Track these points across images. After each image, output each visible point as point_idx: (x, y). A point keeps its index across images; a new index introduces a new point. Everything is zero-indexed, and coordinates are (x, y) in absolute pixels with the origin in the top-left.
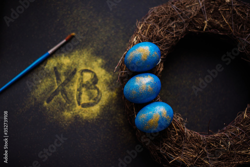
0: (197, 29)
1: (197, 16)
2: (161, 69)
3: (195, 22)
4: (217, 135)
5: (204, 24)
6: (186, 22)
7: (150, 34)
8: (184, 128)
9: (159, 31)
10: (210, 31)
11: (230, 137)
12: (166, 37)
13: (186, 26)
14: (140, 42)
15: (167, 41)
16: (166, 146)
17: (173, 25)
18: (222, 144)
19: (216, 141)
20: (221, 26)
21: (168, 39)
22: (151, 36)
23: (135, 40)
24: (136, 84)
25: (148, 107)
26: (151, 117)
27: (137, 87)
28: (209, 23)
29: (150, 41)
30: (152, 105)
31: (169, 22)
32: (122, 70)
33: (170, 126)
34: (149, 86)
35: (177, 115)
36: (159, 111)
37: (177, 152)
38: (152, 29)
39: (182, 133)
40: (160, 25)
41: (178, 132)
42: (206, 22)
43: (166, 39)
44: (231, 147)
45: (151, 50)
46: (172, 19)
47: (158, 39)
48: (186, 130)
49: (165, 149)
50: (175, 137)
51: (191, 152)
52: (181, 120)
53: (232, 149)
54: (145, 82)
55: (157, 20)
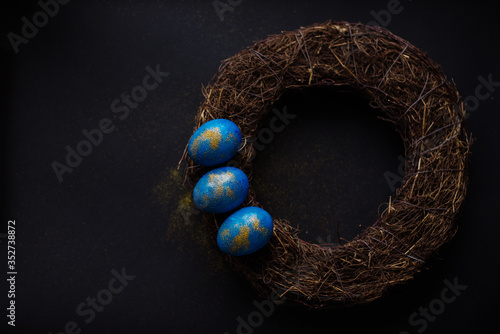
0: (299, 83)
1: (296, 63)
2: (250, 155)
3: (293, 73)
4: (349, 244)
5: (309, 74)
6: (279, 75)
7: (224, 104)
8: (295, 240)
9: (237, 97)
10: (320, 83)
11: (371, 245)
12: (251, 104)
13: (280, 81)
14: (211, 119)
15: (252, 110)
16: (271, 272)
17: (259, 83)
18: (358, 257)
19: (348, 254)
20: (336, 72)
21: (255, 106)
22: (226, 107)
23: (202, 115)
24: (211, 184)
25: (232, 218)
26: (238, 232)
27: (211, 190)
28: (316, 70)
29: (225, 116)
30: (238, 213)
31: (252, 80)
32: (190, 165)
33: (272, 239)
34: (227, 187)
35: (283, 222)
36: (250, 220)
37: (289, 277)
38: (226, 94)
39: (293, 249)
40: (239, 87)
41: (288, 249)
42: (310, 70)
43: (250, 107)
44: (374, 261)
45: (223, 132)
46: (257, 74)
47: (237, 109)
48: (301, 244)
49: (269, 276)
50: (283, 257)
51: (312, 276)
52: (289, 229)
53: (375, 264)
54: (222, 180)
55: (232, 79)
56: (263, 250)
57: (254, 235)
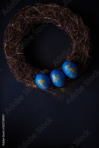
0: (23, 57)
1: (17, 58)
2: (46, 70)
3: (20, 59)
4: (72, 37)
5: (20, 54)
6: (21, 63)
7: (31, 80)
8: (72, 54)
9: (28, 76)
10: (23, 50)
11: (71, 31)
12: (30, 71)
13: (23, 63)
14: (36, 84)
16: (82, 61)
17: (24, 69)
18: (76, 34)
19: (75, 37)
20: (19, 46)
21: (31, 70)
22: (32, 79)
23: (35, 86)
24: (56, 82)
25: (67, 74)
26: (71, 72)
27: (58, 81)
28: (19, 52)
29: (35, 79)
30: (65, 72)
31: (23, 71)
32: (51, 89)
33: (72, 61)
34: (57, 76)
35: (66, 58)
36: (67, 68)
37: (84, 55)
38: (28, 79)
39: (75, 55)
40: (25, 75)
41: (75, 56)
42: (19, 54)
43: (31, 71)
44: (76, 29)
45: (39, 79)
46: (21, 70)
47: (32, 75)
48: (73, 52)
49: (84, 61)
50: (77, 57)
51: (83, 48)
52: (68, 56)
53: (77, 29)
54: (55, 78)
55: (23, 78)
56: (76, 64)
57: (71, 67)
